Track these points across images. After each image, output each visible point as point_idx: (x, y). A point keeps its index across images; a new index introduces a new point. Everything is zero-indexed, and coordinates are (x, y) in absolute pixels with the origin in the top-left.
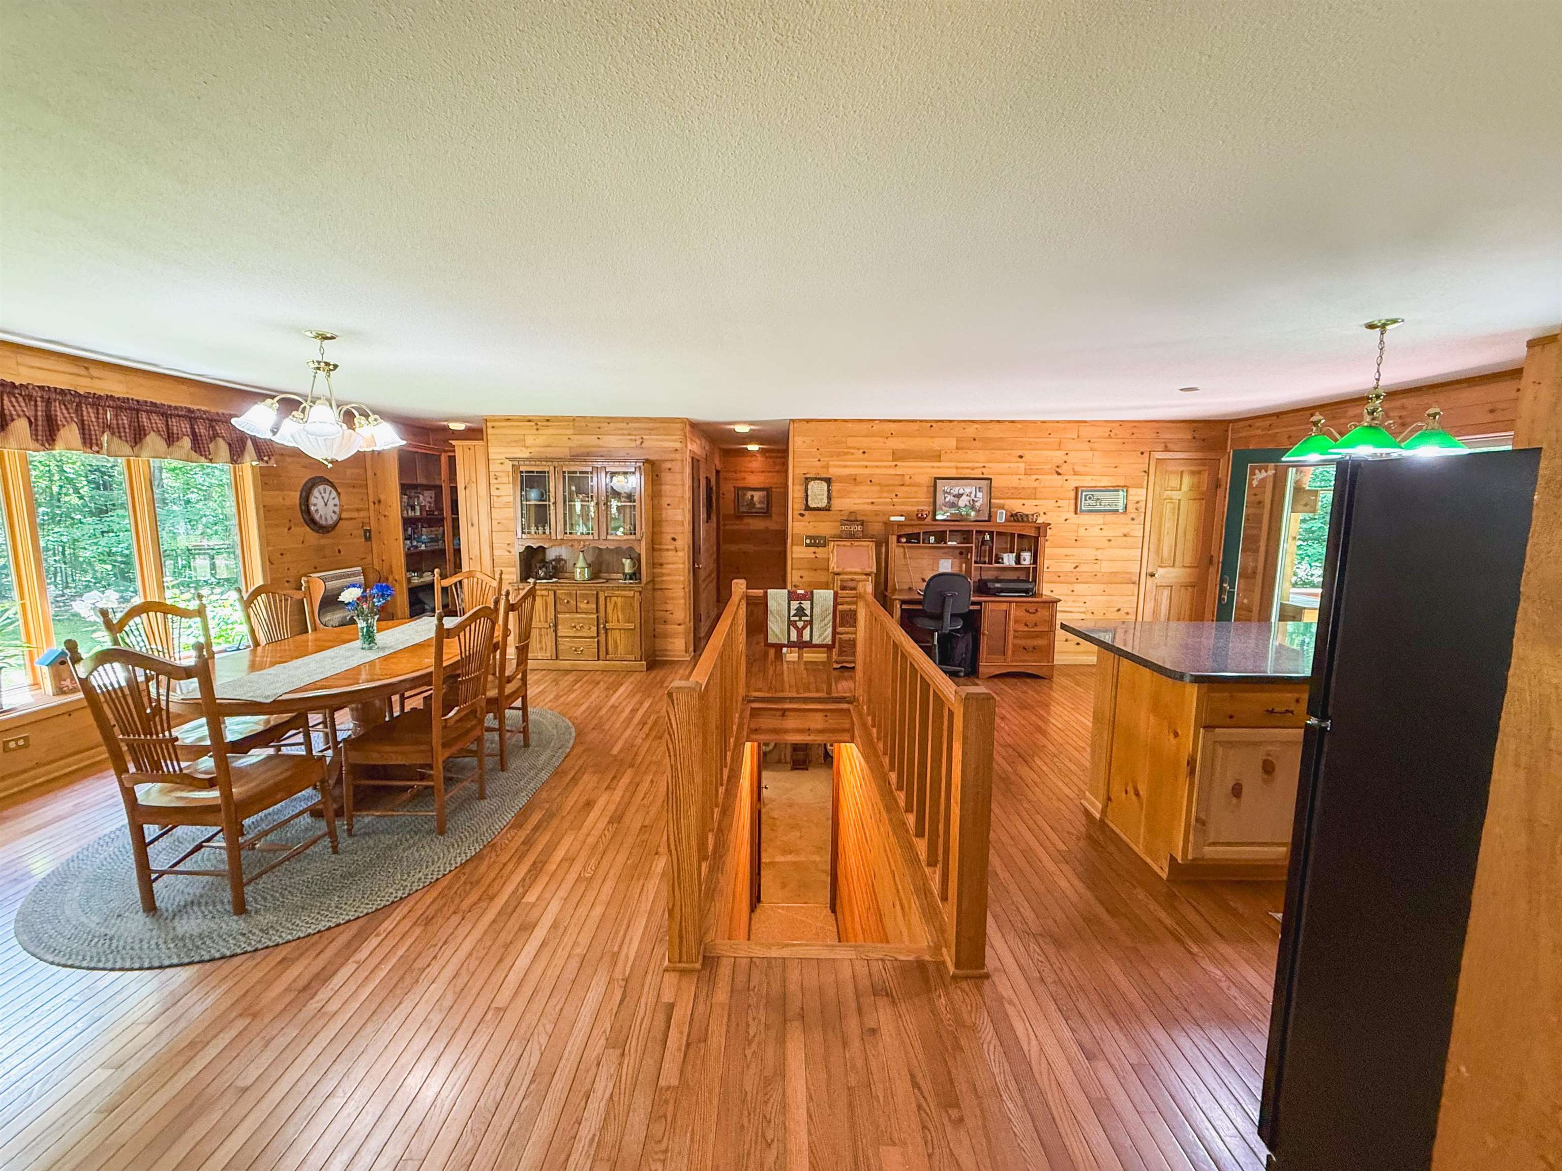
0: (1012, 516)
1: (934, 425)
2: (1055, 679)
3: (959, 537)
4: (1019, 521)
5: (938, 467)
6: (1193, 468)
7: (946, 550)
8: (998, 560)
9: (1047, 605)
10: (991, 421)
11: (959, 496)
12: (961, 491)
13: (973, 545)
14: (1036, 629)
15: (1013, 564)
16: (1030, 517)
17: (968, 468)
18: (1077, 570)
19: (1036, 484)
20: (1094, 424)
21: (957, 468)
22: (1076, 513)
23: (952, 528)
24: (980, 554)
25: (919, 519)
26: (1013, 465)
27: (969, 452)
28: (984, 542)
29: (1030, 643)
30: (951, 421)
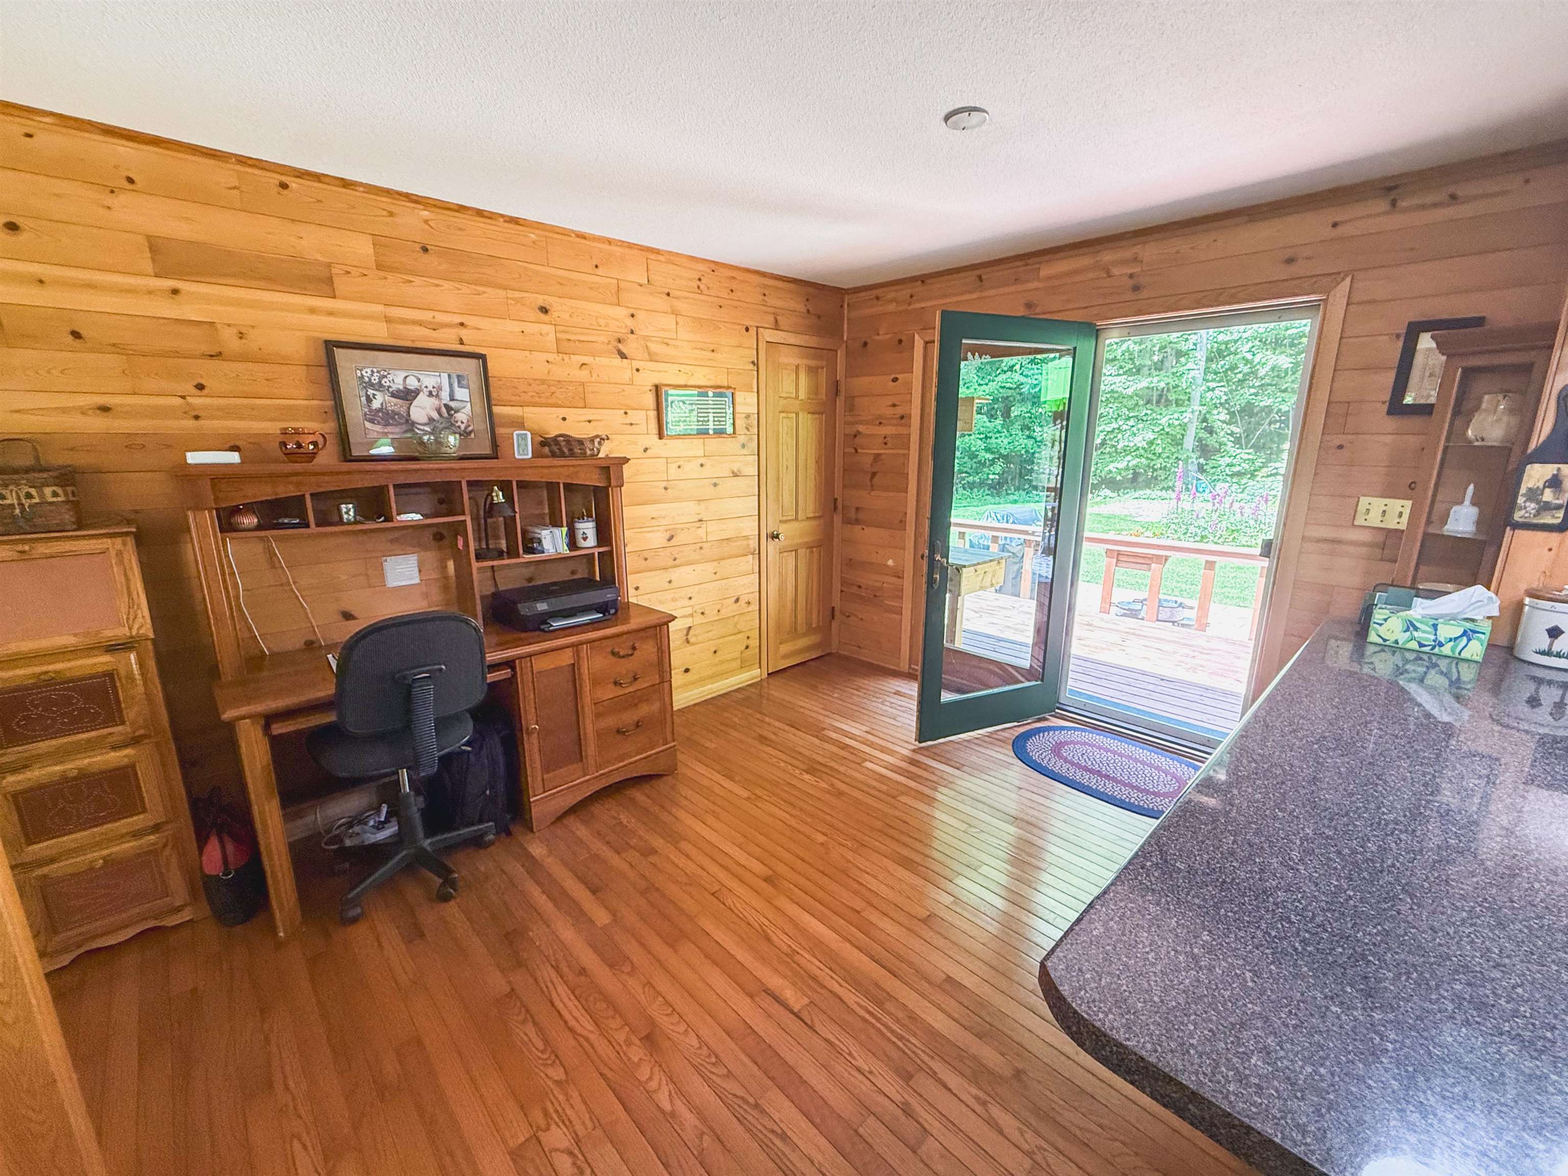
0: (545, 443)
1: (294, 183)
2: (682, 769)
3: (428, 501)
4: (562, 455)
5: (331, 313)
6: (812, 363)
7: (396, 534)
8: (531, 545)
9: (651, 631)
10: (461, 209)
11: (408, 395)
12: (412, 383)
13: (468, 519)
14: (638, 686)
15: (564, 550)
16: (588, 445)
17: (420, 323)
18: (673, 543)
19: (584, 373)
20: (672, 258)
21: (388, 320)
22: (661, 436)
23: (401, 480)
24: (484, 532)
25: (291, 456)
26: (531, 328)
27: (417, 280)
28: (491, 509)
29: (629, 717)
30: (346, 184)
